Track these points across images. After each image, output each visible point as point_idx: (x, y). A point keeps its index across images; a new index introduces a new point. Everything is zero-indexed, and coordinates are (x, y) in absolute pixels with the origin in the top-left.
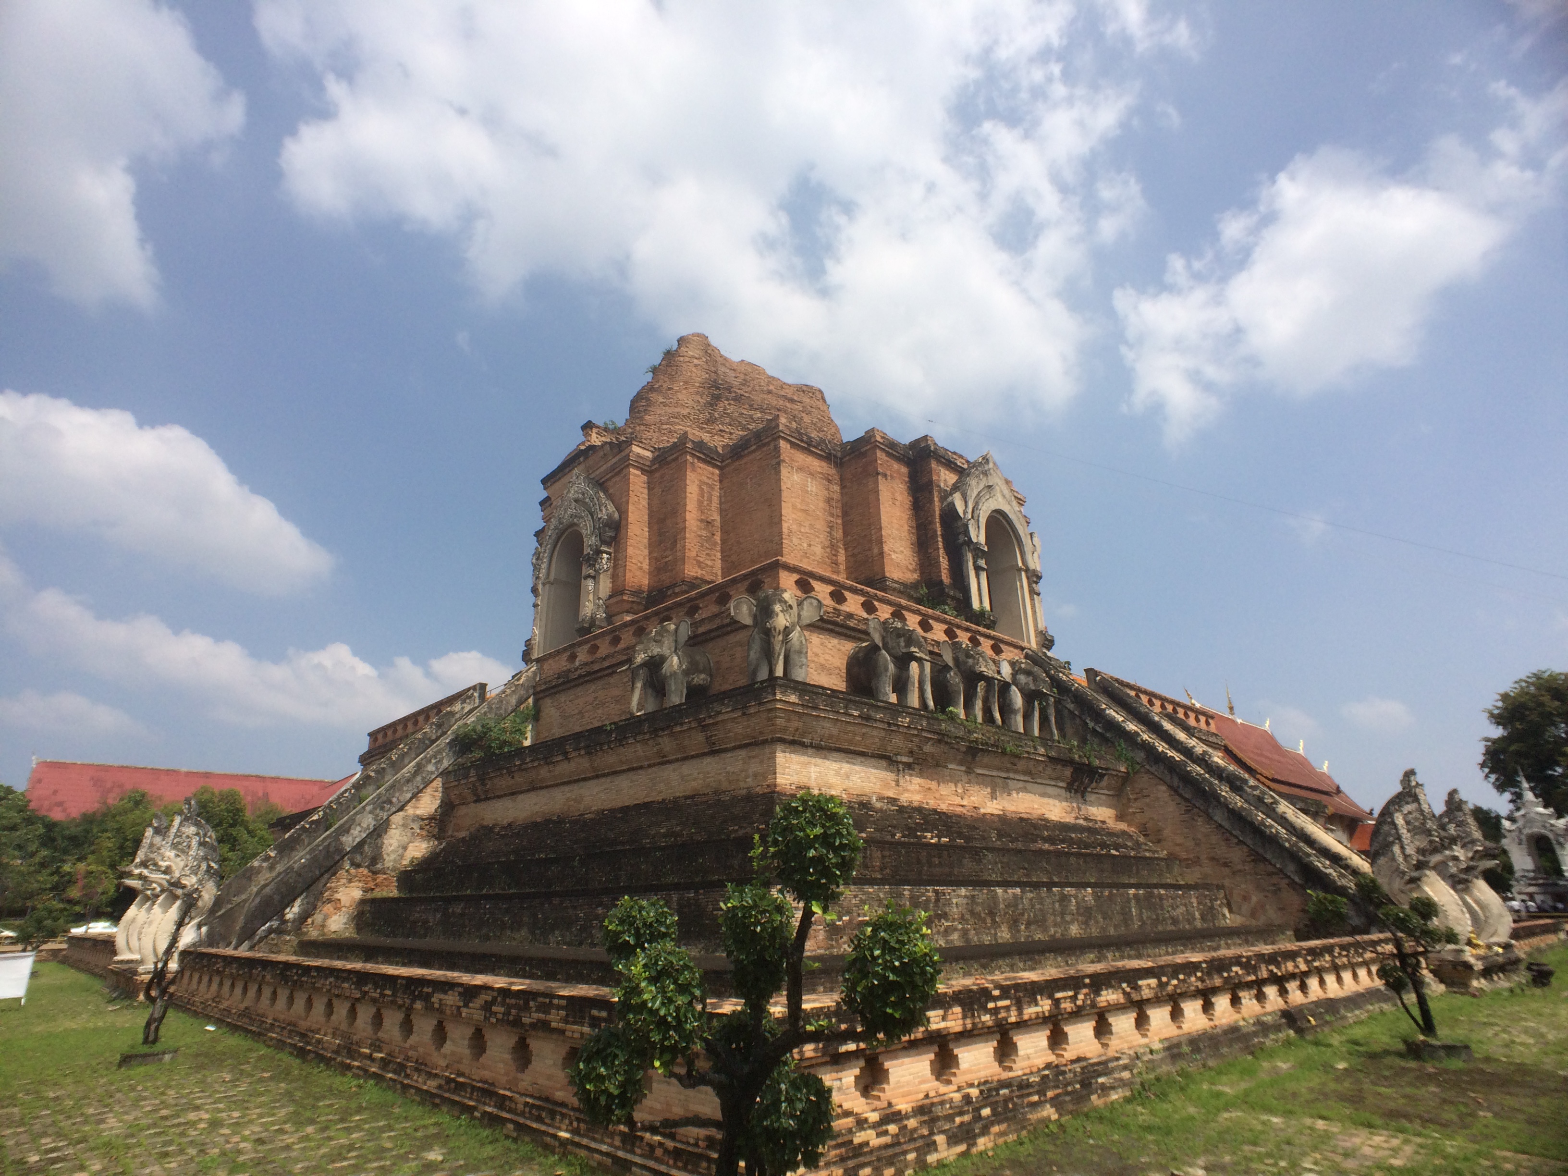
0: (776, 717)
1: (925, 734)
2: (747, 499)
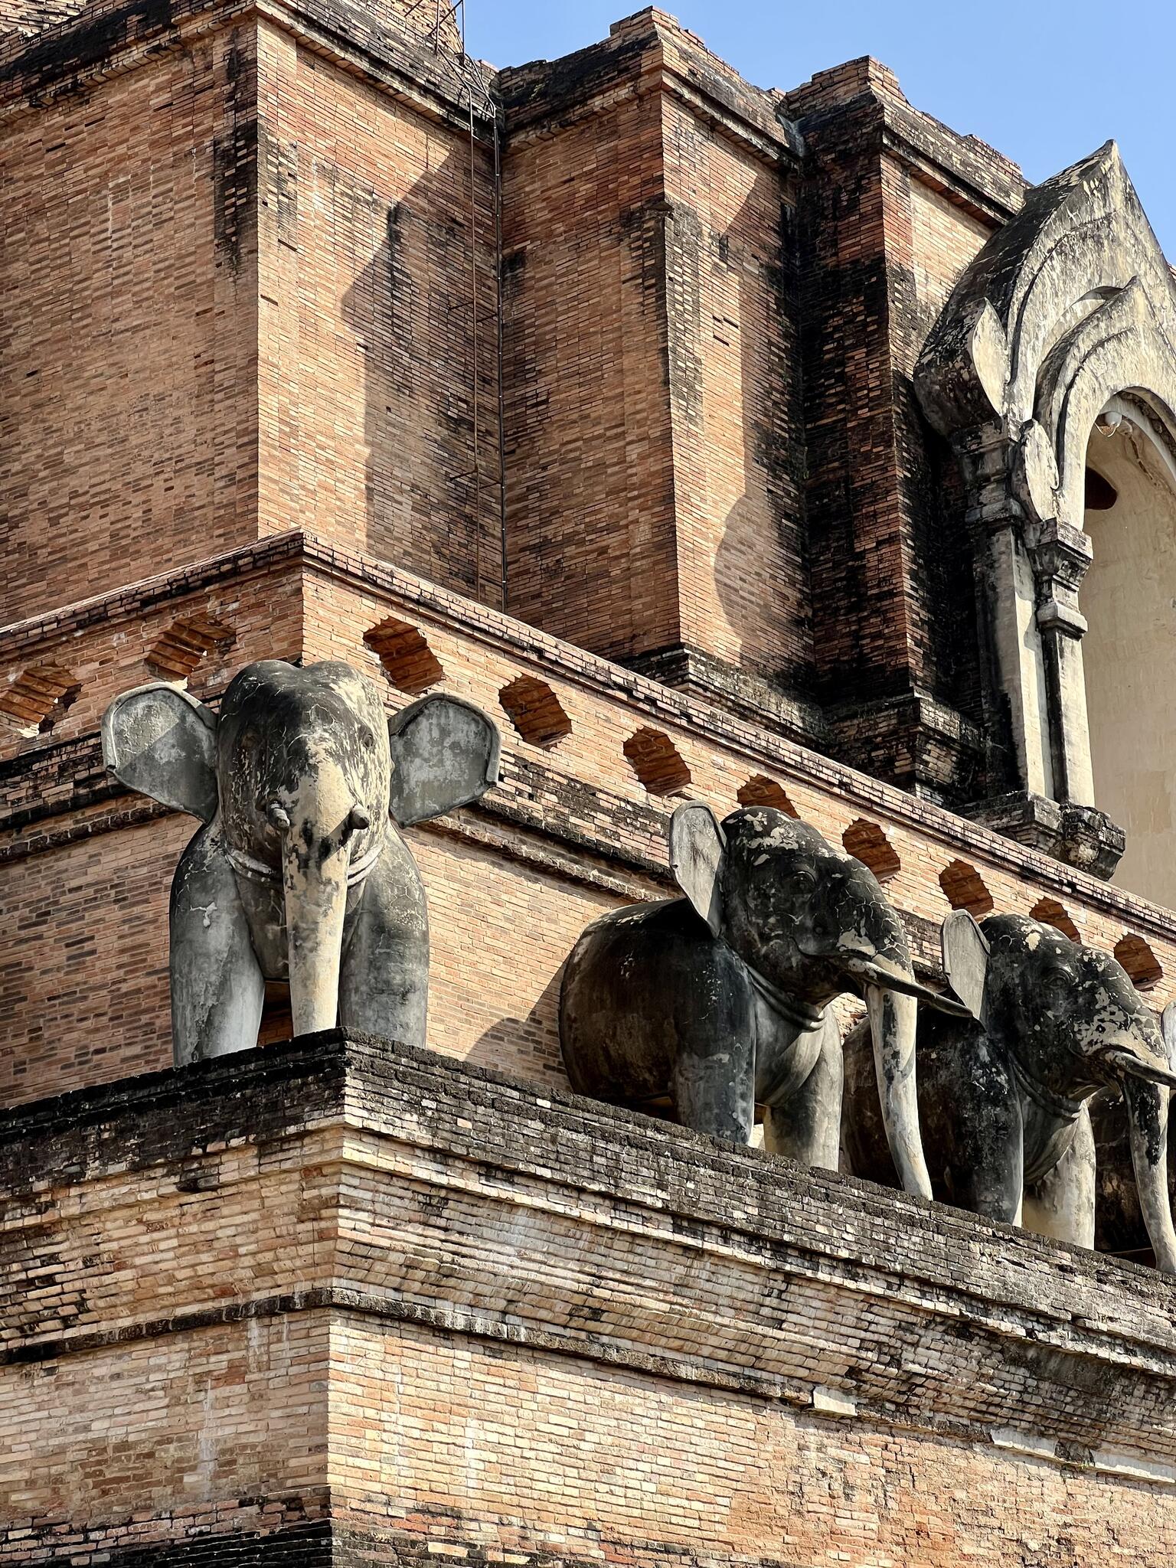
0: (334, 1202)
1: (910, 1296)
2: (98, 279)
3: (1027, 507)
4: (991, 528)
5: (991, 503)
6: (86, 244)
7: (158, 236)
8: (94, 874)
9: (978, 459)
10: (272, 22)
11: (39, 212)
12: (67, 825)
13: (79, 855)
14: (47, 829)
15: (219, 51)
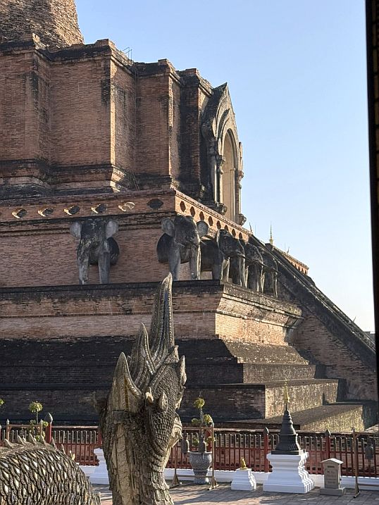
2: (76, 100)
3: (218, 152)
4: (212, 155)
5: (212, 151)
6: (73, 92)
7: (90, 95)
8: (139, 234)
9: (210, 143)
10: (113, 61)
11: (63, 84)
12: (135, 227)
13: (136, 231)
14: (131, 227)
15: (102, 64)
